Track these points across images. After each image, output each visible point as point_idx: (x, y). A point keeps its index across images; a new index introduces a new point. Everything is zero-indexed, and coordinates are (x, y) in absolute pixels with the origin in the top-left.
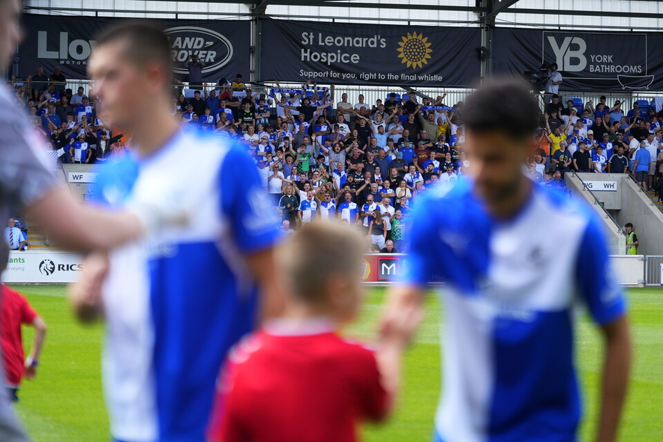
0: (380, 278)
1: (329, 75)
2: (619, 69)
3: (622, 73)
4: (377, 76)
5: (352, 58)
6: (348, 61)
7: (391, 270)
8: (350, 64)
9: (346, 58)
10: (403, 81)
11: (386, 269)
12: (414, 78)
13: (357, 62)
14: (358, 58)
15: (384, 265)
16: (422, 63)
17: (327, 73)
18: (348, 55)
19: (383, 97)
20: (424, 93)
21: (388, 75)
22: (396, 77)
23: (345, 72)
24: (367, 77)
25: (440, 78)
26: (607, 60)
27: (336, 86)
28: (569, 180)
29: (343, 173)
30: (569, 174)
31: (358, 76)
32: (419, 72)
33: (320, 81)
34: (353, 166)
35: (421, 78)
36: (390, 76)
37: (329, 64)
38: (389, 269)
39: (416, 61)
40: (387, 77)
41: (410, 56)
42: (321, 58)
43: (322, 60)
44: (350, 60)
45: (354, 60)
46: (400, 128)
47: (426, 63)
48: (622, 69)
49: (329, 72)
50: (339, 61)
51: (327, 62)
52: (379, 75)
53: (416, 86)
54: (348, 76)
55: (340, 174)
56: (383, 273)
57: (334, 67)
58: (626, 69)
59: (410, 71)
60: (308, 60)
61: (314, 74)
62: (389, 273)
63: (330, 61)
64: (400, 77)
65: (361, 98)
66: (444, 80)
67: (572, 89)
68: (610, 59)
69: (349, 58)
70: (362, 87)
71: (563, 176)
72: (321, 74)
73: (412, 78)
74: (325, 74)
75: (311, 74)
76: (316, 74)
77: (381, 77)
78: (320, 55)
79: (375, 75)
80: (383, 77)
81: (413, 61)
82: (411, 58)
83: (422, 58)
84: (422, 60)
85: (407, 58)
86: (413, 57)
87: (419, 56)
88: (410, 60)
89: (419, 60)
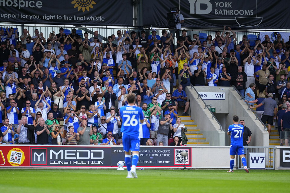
0: (33, 163)
1: (20, 16)
2: (236, 12)
3: (239, 15)
4: (56, 17)
5: (37, 4)
6: (34, 6)
7: (41, 157)
8: (36, 8)
9: (32, 4)
10: (75, 21)
11: (37, 157)
12: (83, 19)
13: (41, 7)
14: (41, 4)
15: (35, 154)
16: (90, 8)
17: (18, 15)
18: (34, 2)
20: (89, 29)
21: (64, 17)
22: (70, 18)
23: (32, 14)
24: (48, 18)
25: (103, 19)
26: (228, 5)
27: (25, 25)
28: (189, 91)
29: (14, 86)
30: (189, 87)
31: (41, 17)
32: (87, 14)
33: (13, 21)
34: (21, 81)
35: (88, 19)
36: (65, 17)
37: (20, 8)
38: (39, 156)
39: (85, 6)
40: (63, 18)
41: (81, 3)
42: (14, 4)
43: (14, 5)
44: (35, 5)
45: (39, 6)
47: (92, 8)
48: (239, 12)
49: (20, 14)
50: (27, 6)
51: (18, 7)
52: (57, 16)
53: (85, 25)
54: (34, 17)
55: (11, 86)
56: (35, 160)
57: (24, 11)
58: (242, 12)
59: (80, 14)
60: (4, 5)
61: (9, 16)
62: (39, 160)
63: (20, 6)
64: (73, 18)
66: (106, 20)
67: (201, 27)
68: (229, 5)
69: (35, 4)
71: (184, 89)
72: (13, 16)
73: (82, 19)
74: (17, 16)
75: (6, 16)
76: (10, 16)
77: (59, 18)
78: (13, 2)
79: (54, 16)
80: (60, 18)
81: (82, 6)
82: (81, 4)
83: (89, 4)
84: (89, 6)
85: (78, 4)
86: (83, 3)
87: (87, 3)
88: (80, 5)
89: (87, 6)
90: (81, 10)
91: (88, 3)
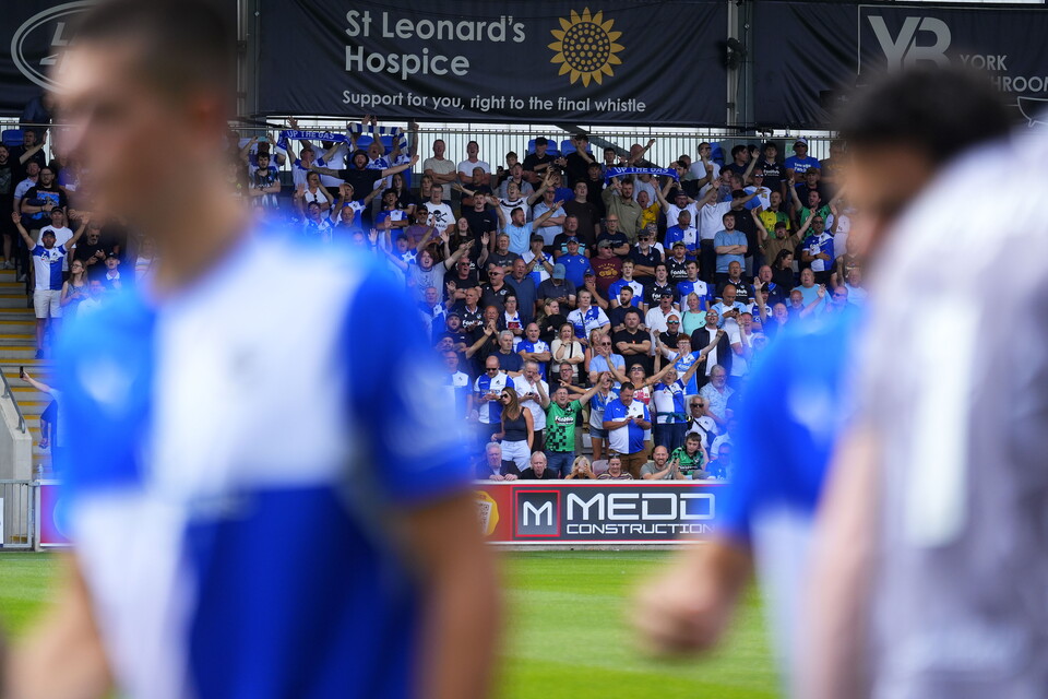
0: (520, 532)
1: (405, 101)
2: (1020, 84)
3: (1028, 92)
4: (507, 103)
5: (454, 65)
6: (444, 72)
7: (544, 515)
8: (450, 77)
9: (440, 65)
10: (563, 112)
11: (531, 515)
12: (585, 106)
13: (465, 72)
14: (467, 64)
15: (527, 505)
16: (603, 73)
17: (401, 97)
18: (445, 59)
19: (521, 147)
20: (607, 139)
21: (531, 101)
22: (548, 105)
23: (439, 94)
24: (486, 104)
25: (641, 107)
26: (996, 64)
27: (421, 125)
29: (439, 310)
31: (466, 102)
32: (597, 93)
33: (386, 113)
34: (459, 294)
35: (600, 106)
36: (534, 102)
37: (404, 77)
38: (538, 513)
39: (589, 70)
40: (527, 104)
41: (578, 59)
42: (387, 65)
43: (389, 70)
44: (449, 69)
45: (459, 69)
46: (560, 212)
47: (611, 74)
48: (1028, 84)
49: (405, 95)
50: (425, 71)
51: (400, 73)
52: (512, 100)
53: (590, 124)
54: (446, 102)
55: (432, 312)
56: (526, 523)
57: (415, 85)
58: (1035, 84)
59: (576, 91)
60: (360, 69)
61: (374, 100)
62: (538, 523)
63: (406, 71)
64: (556, 105)
65: (473, 148)
66: (649, 110)
68: (1001, 61)
69: (447, 65)
70: (474, 126)
72: (387, 100)
73: (581, 106)
74: (397, 100)
75: (366, 99)
76: (376, 100)
77: (516, 104)
78: (386, 59)
79: (503, 100)
80: (519, 104)
81: (583, 70)
82: (579, 64)
83: (602, 64)
84: (603, 68)
85: (570, 63)
86: (583, 62)
87: (595, 60)
88: (576, 68)
89: (596, 68)
90: (580, 82)
91: (599, 60)
